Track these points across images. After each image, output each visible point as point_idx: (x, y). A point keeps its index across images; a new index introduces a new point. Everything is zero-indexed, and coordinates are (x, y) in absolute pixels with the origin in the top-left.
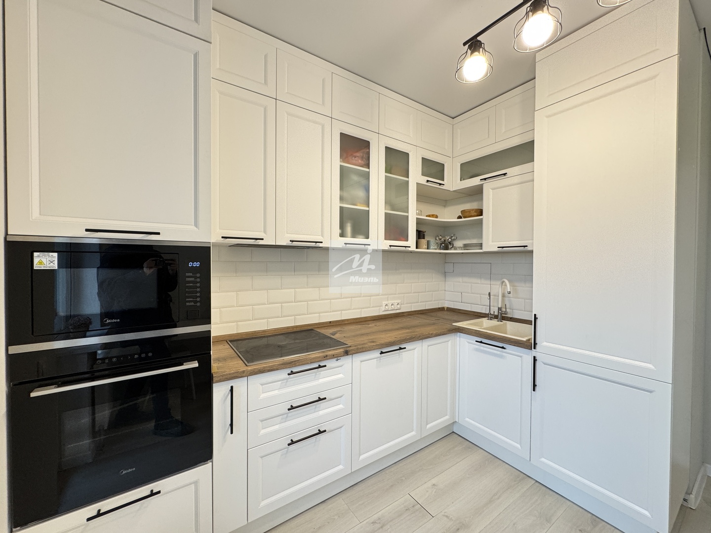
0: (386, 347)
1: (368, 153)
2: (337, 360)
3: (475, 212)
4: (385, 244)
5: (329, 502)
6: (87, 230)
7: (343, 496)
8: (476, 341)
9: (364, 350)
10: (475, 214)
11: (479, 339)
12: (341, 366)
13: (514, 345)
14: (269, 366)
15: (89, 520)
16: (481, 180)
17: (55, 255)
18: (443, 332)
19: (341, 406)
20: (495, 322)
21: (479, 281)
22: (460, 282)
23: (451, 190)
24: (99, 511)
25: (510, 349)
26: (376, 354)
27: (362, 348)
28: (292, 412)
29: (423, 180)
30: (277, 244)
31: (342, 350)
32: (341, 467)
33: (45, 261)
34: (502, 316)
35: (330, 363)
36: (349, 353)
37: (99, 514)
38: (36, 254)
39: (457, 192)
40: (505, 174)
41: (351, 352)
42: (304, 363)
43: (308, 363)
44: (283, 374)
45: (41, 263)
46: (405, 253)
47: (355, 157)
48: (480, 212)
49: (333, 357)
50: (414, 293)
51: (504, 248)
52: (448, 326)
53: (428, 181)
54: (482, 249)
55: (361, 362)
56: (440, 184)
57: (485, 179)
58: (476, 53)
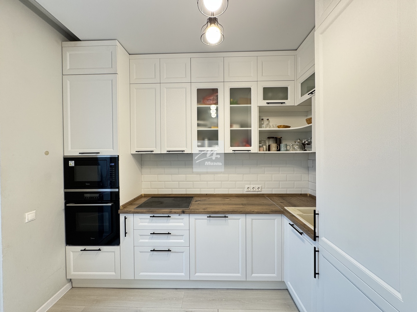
0: (212, 214)
1: (217, 96)
2: (180, 215)
4: (230, 150)
5: (178, 290)
6: (79, 153)
7: (187, 291)
9: (195, 213)
12: (183, 219)
14: (141, 211)
15: (81, 250)
16: (309, 94)
17: (74, 161)
18: (266, 212)
19: (182, 241)
23: (296, 105)
26: (205, 217)
27: (194, 211)
28: (154, 236)
29: (264, 103)
31: (181, 210)
32: (183, 274)
33: (72, 164)
35: (173, 216)
36: (185, 213)
37: (85, 250)
41: (186, 212)
42: (158, 213)
43: (160, 214)
44: (148, 216)
45: (70, 164)
49: (175, 213)
53: (268, 103)
55: (196, 219)
56: (282, 103)
57: (312, 93)
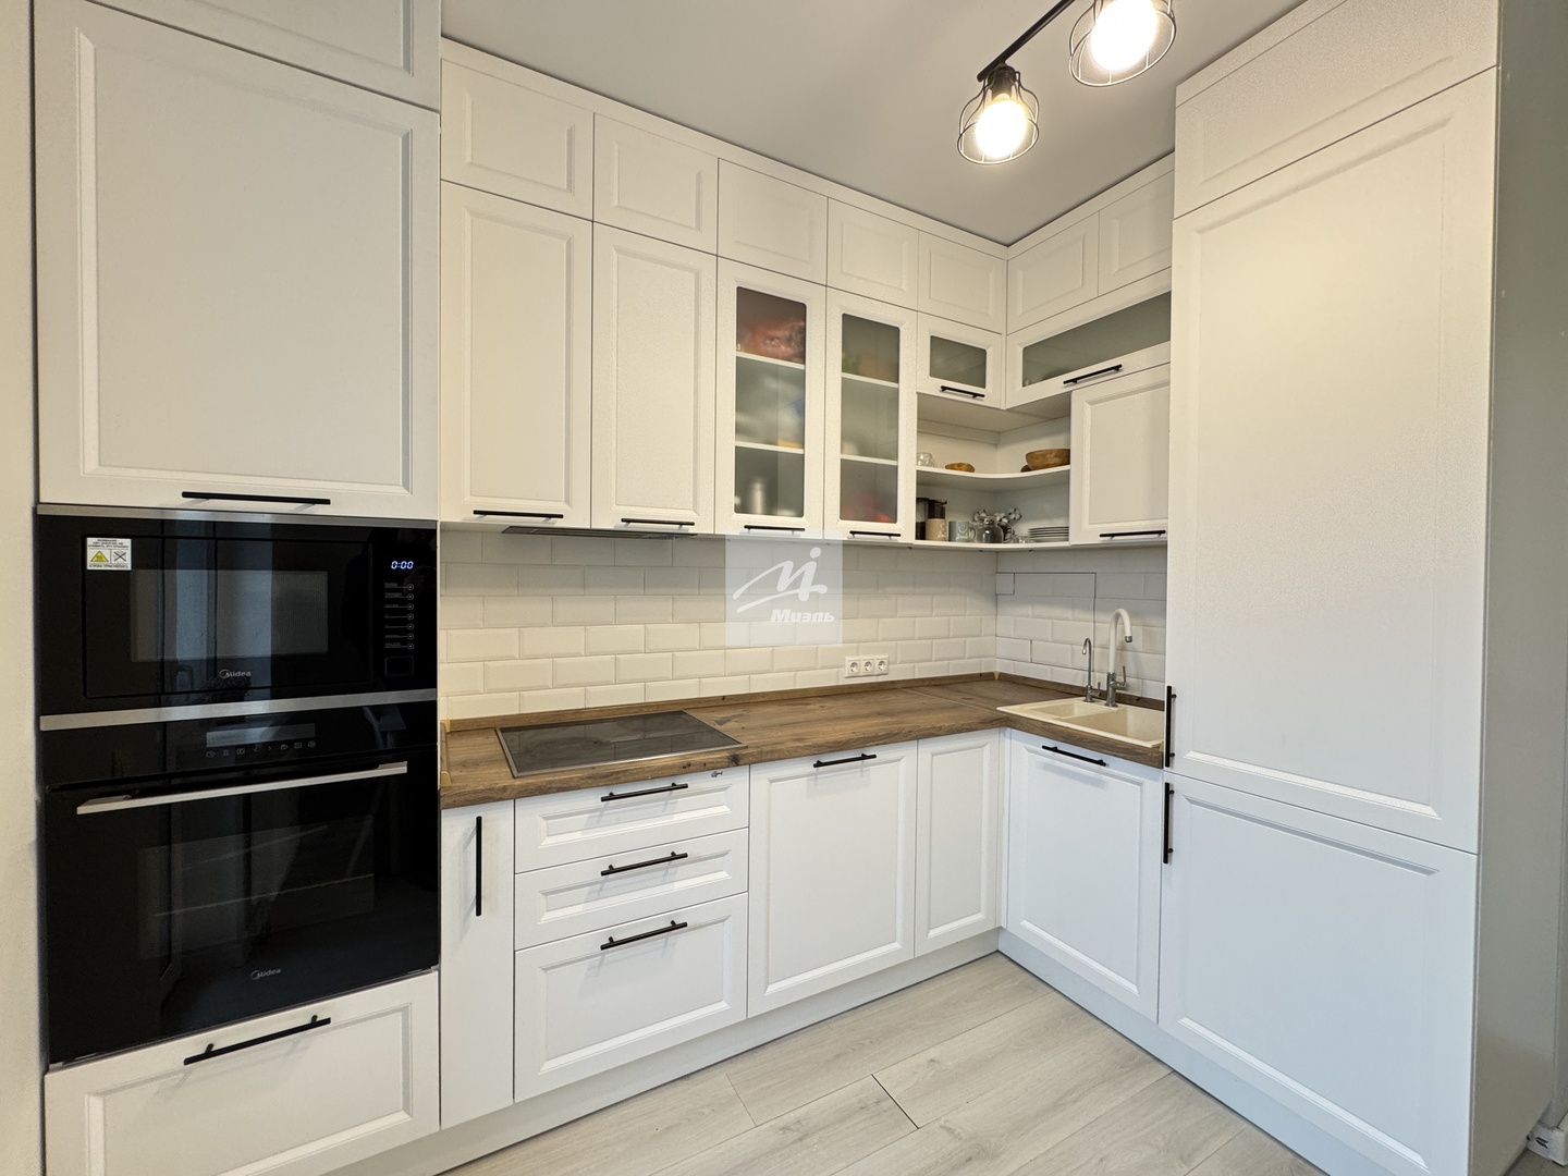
0: (826, 754)
1: (803, 331)
2: (715, 775)
3: (1056, 456)
4: (841, 530)
5: (697, 1078)
6: (186, 495)
7: (730, 1068)
8: (1044, 747)
9: (776, 756)
10: (1057, 460)
11: (1051, 743)
12: (725, 789)
13: (1124, 758)
14: (560, 781)
15: (188, 1061)
16: (1065, 382)
17: (127, 542)
19: (723, 875)
20: (1099, 707)
21: (1069, 614)
22: (1028, 616)
23: (1003, 408)
24: (211, 1046)
25: (1117, 765)
26: (805, 766)
27: (772, 751)
28: (611, 880)
29: (933, 386)
30: (594, 527)
31: (726, 754)
32: (723, 1005)
33: (109, 555)
34: (1118, 694)
35: (697, 782)
36: (741, 762)
37: (210, 1053)
38: (90, 541)
39: (1015, 412)
40: (1117, 368)
41: (746, 760)
42: (637, 777)
43: (646, 779)
44: (591, 799)
45: (99, 557)
46: (891, 550)
47: (772, 339)
48: (1064, 456)
49: (704, 767)
50: (920, 639)
51: (1115, 538)
52: (985, 713)
53: (944, 388)
54: (1067, 540)
55: (772, 781)
56: (975, 395)
57: (1075, 381)
58: (1004, 95)
